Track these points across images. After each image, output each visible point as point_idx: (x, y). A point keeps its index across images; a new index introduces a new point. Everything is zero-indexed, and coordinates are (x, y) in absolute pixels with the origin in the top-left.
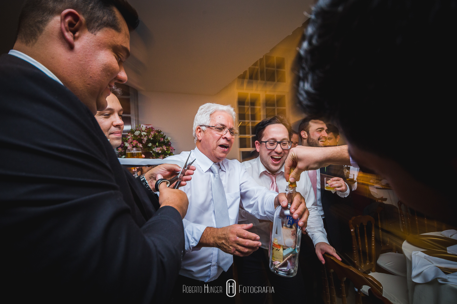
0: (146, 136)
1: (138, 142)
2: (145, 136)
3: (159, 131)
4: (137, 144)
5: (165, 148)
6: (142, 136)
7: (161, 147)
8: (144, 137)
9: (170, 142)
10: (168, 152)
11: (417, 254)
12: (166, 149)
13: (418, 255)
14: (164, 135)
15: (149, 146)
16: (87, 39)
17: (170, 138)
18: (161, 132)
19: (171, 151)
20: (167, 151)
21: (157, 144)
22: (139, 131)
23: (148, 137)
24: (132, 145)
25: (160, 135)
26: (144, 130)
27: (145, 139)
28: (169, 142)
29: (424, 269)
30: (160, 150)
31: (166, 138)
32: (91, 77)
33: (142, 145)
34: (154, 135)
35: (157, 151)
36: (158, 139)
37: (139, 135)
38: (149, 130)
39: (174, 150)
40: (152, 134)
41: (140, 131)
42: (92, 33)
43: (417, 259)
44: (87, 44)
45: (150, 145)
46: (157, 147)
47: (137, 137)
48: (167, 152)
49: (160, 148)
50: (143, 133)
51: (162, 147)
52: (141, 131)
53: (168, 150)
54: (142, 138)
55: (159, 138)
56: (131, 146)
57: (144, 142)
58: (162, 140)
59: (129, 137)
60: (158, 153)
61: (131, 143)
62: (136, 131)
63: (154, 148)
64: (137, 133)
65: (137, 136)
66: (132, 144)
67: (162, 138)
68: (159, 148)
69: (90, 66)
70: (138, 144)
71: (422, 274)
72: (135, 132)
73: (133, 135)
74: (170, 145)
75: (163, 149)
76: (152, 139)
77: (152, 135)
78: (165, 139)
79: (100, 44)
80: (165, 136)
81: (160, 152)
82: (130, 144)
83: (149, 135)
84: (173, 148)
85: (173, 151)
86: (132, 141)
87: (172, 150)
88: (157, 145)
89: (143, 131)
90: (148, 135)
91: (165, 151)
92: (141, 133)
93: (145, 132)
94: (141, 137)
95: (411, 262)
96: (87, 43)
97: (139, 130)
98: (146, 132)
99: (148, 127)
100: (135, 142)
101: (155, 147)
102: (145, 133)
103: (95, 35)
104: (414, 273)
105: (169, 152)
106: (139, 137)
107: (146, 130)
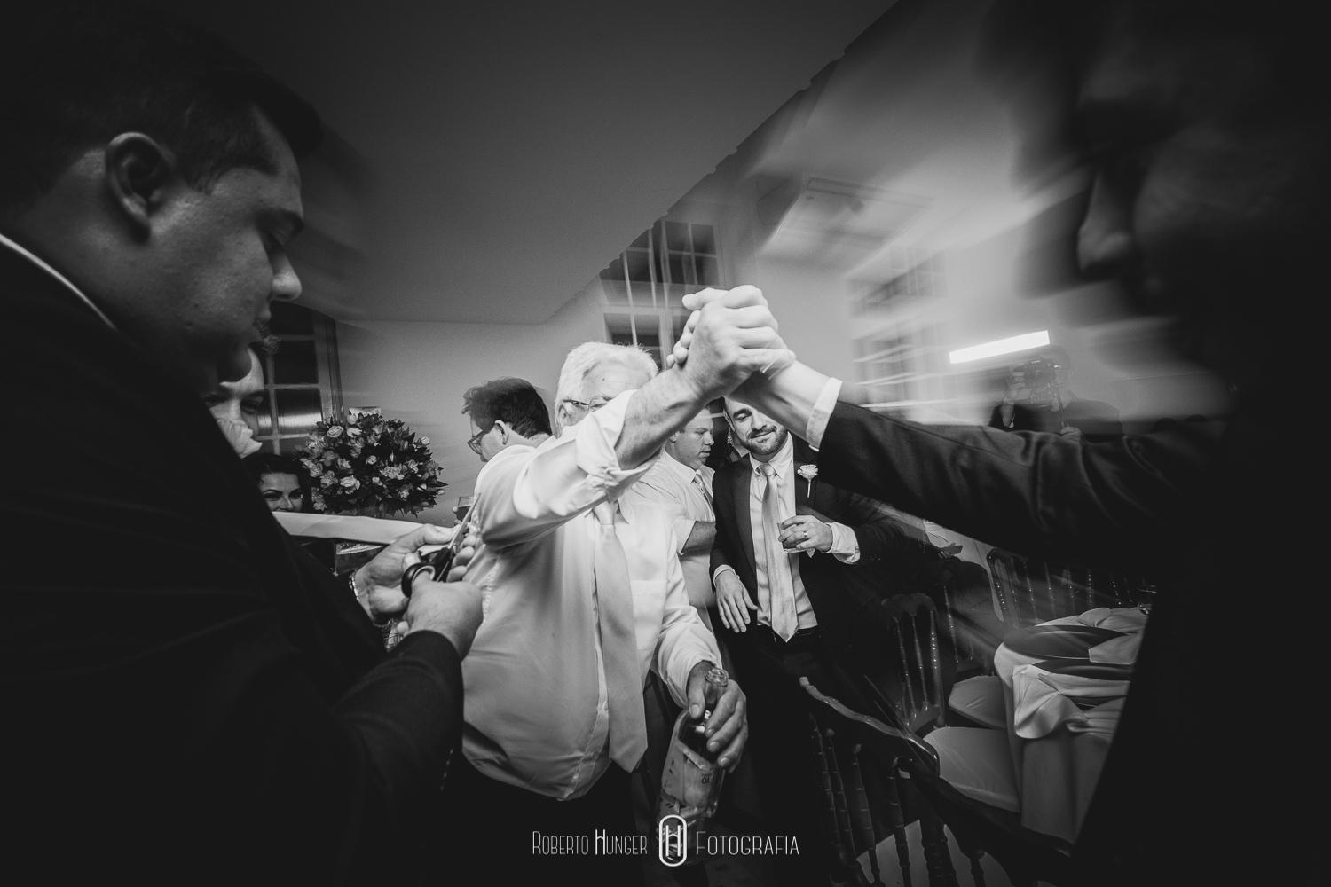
0: (361, 439)
1: (337, 456)
2: (357, 437)
3: (396, 422)
4: (334, 462)
5: (413, 466)
6: (350, 437)
7: (403, 464)
8: (353, 441)
9: (429, 451)
10: (423, 475)
11: (1023, 672)
12: (416, 470)
13: (1025, 674)
14: (410, 433)
15: (369, 464)
16: (188, 209)
17: (427, 439)
18: (403, 424)
19: (432, 473)
20: (419, 473)
21: (392, 457)
22: (340, 427)
23: (366, 439)
24: (321, 465)
25: (398, 434)
26: (353, 423)
27: (358, 447)
28: (424, 449)
29: (1039, 705)
30: (402, 473)
31: (416, 440)
32: (196, 306)
33: (350, 464)
34: (383, 434)
35: (391, 476)
36: (393, 443)
37: (340, 437)
38: (369, 423)
39: (440, 469)
40: (377, 432)
41: (344, 427)
42: (200, 190)
43: (1023, 682)
44: (187, 222)
45: (372, 460)
46: (391, 464)
47: (334, 443)
48: (420, 476)
49: (400, 468)
50: (351, 432)
51: (407, 465)
52: (346, 425)
53: (422, 470)
54: (349, 444)
55: (396, 442)
56: (319, 467)
57: (354, 455)
58: (406, 446)
59: (313, 444)
60: (395, 479)
61: (320, 458)
62: (330, 426)
63: (383, 468)
64: (335, 432)
65: (335, 441)
66: (322, 463)
67: (405, 440)
68: (398, 466)
69: (196, 280)
70: (339, 460)
71: (1035, 717)
72: (328, 429)
73: (322, 439)
74: (428, 458)
75: (409, 470)
76: (376, 444)
77: (376, 435)
78: (415, 443)
79: (223, 217)
80: (414, 434)
81: (401, 477)
82: (316, 461)
83: (370, 435)
84: (438, 465)
85: (437, 472)
86: (322, 455)
87: (434, 470)
88: (392, 460)
89: (351, 426)
90: (364, 436)
91: (414, 475)
92: (345, 430)
93: (357, 427)
94: (347, 442)
95: (1011, 692)
96: (188, 219)
97: (341, 425)
98: (360, 429)
99: (365, 414)
100: (330, 456)
101: (386, 466)
102: (357, 431)
103: (209, 193)
104: (1019, 716)
105: (427, 476)
106: (341, 443)
107: (358, 421)
